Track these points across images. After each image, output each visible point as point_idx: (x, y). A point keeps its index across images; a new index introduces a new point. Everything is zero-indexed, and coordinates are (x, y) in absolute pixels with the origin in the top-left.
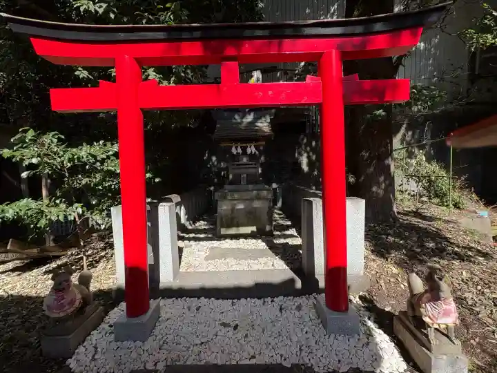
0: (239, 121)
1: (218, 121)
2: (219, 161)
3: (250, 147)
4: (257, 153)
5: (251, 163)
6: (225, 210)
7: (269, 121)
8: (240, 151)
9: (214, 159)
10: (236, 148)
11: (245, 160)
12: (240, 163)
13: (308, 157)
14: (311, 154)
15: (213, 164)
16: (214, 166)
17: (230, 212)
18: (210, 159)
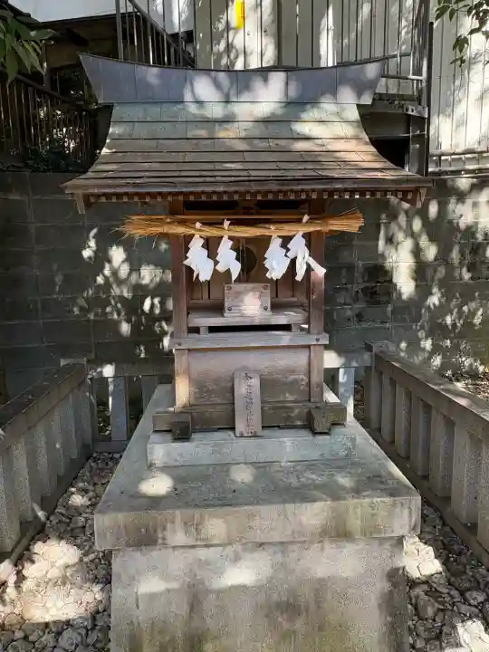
0: (216, 111)
1: (117, 111)
2: (135, 263)
3: (286, 241)
4: (320, 271)
5: (281, 319)
6: (152, 597)
7: (354, 114)
8: (228, 260)
9: (117, 254)
10: (211, 246)
11: (251, 306)
12: (228, 319)
13: (417, 252)
14: (424, 241)
15: (115, 273)
16: (120, 282)
17: (185, 608)
18: (102, 257)
